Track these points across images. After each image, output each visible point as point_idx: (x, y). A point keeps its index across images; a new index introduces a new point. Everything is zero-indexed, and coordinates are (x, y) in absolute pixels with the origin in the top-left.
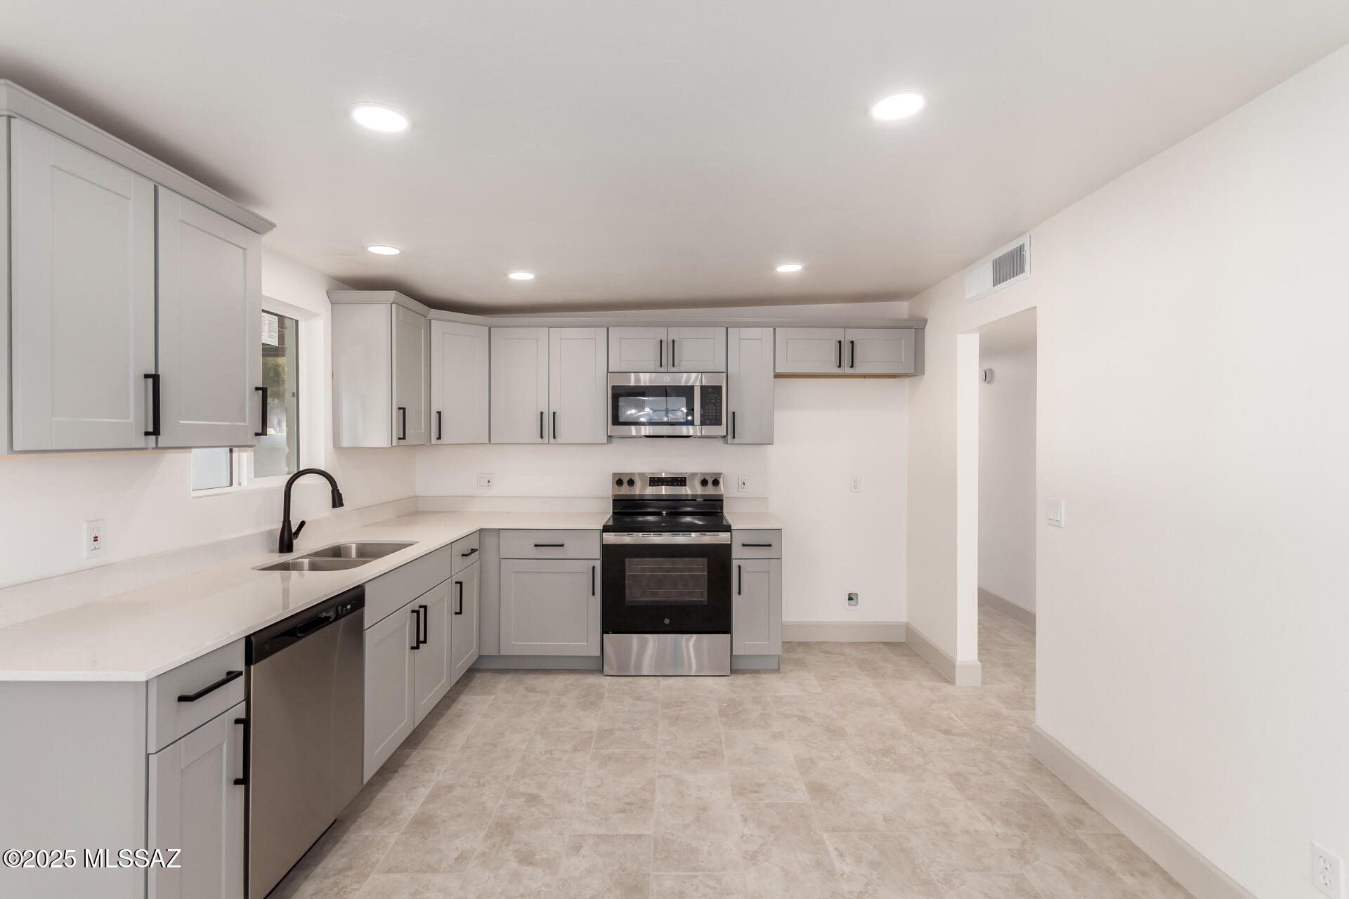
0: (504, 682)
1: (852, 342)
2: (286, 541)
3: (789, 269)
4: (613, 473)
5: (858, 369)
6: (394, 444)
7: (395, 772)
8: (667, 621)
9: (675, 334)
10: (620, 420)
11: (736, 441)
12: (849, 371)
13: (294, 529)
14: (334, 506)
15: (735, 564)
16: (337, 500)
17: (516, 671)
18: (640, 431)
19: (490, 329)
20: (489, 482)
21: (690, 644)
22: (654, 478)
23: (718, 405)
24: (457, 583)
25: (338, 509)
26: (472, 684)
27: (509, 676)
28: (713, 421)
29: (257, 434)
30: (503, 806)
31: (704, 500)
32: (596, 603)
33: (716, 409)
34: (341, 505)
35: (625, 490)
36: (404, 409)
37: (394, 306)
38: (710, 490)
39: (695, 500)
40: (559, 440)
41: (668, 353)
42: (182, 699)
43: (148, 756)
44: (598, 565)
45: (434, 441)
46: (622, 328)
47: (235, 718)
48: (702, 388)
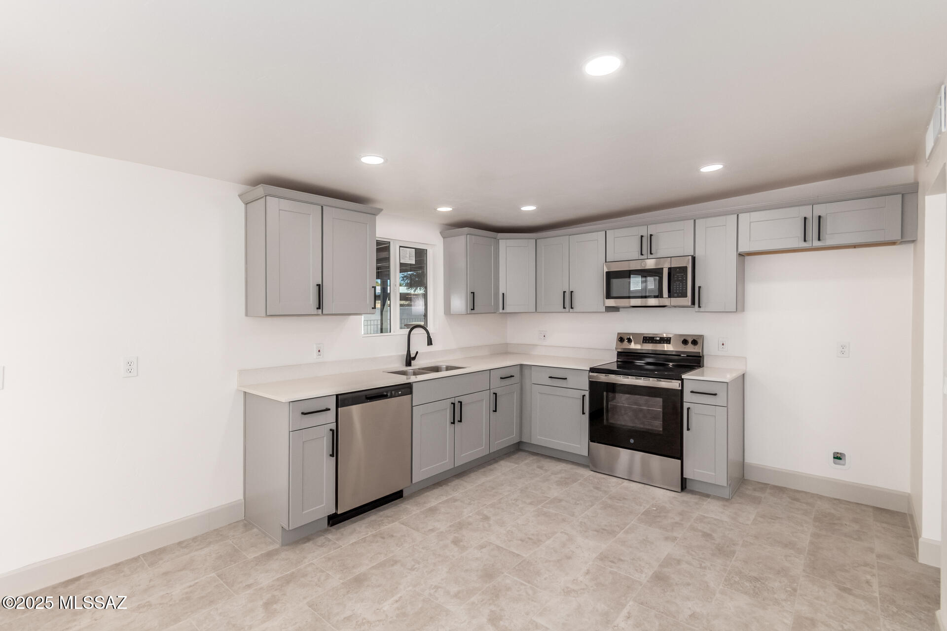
0: (530, 459)
1: (820, 217)
2: (409, 360)
3: (711, 168)
4: (618, 333)
5: (829, 242)
6: (468, 313)
7: (441, 486)
8: (632, 441)
9: (652, 229)
10: (612, 296)
11: (702, 309)
12: (817, 243)
13: (412, 356)
14: (428, 345)
15: (686, 406)
16: (430, 342)
17: (542, 455)
18: (630, 303)
19: (536, 240)
20: (544, 336)
21: (656, 462)
22: (646, 337)
23: (684, 281)
24: (494, 393)
25: (430, 346)
26: (513, 456)
27: (535, 457)
28: (680, 295)
29: (373, 308)
30: (470, 516)
31: (687, 356)
32: (585, 420)
33: (682, 284)
34: (432, 344)
35: (626, 345)
36: (473, 293)
37: (468, 236)
38: (690, 348)
39: (680, 356)
40: (575, 310)
41: (647, 244)
42: (303, 413)
43: (290, 431)
44: (587, 394)
45: (501, 311)
46: (616, 230)
47: (330, 428)
48: (670, 269)
